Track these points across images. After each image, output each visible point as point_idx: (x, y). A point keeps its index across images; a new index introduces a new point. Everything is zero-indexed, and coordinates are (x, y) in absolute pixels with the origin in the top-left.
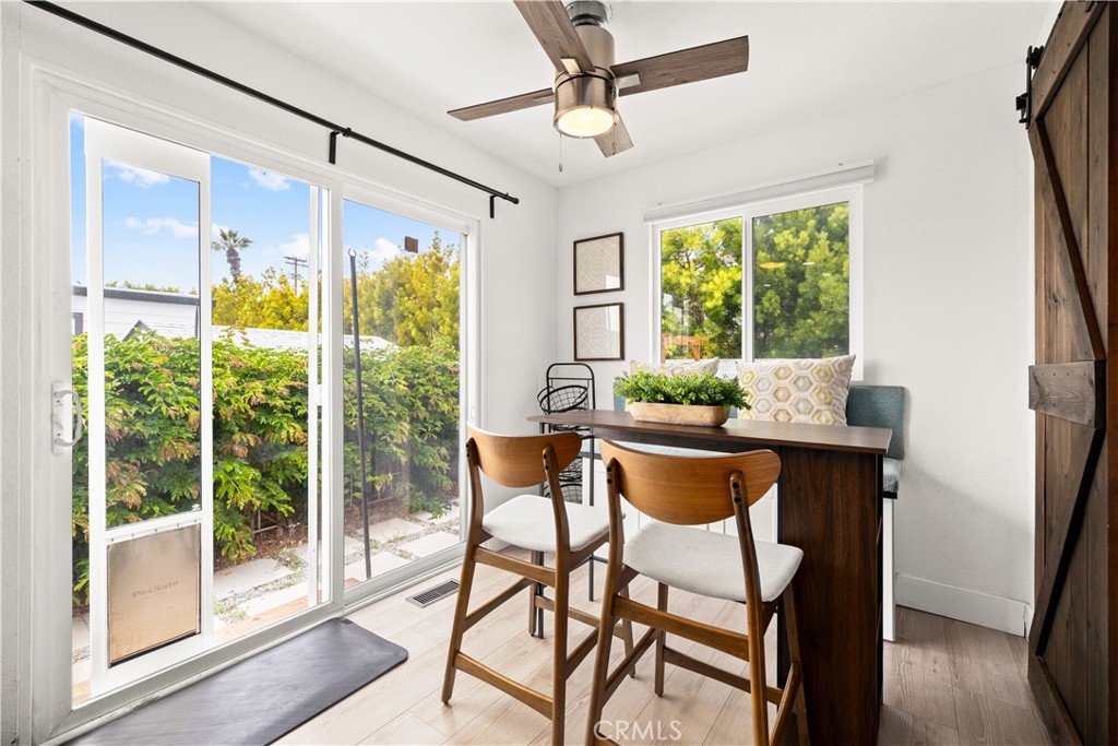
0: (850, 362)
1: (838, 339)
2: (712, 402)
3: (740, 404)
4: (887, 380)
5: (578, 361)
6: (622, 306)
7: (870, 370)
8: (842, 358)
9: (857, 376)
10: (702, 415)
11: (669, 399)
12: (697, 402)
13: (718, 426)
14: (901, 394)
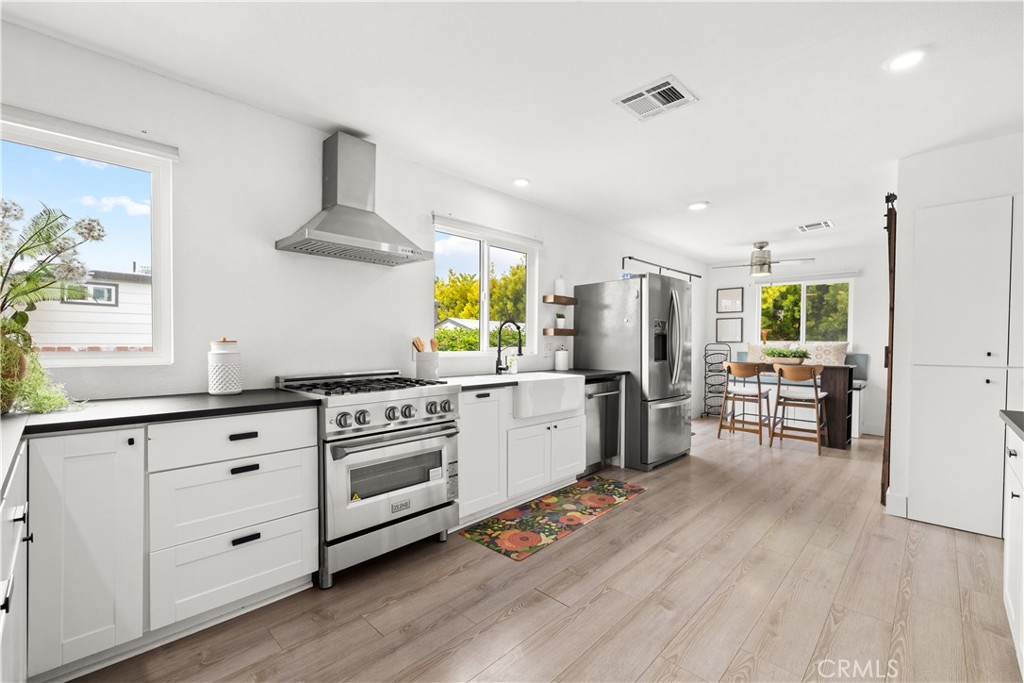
0: (847, 345)
1: (842, 333)
2: (800, 357)
3: (807, 357)
4: (862, 352)
5: (718, 342)
6: (742, 319)
7: (855, 348)
8: (844, 343)
9: (850, 350)
10: (797, 360)
11: (785, 356)
12: (795, 357)
13: (800, 364)
14: (866, 357)
